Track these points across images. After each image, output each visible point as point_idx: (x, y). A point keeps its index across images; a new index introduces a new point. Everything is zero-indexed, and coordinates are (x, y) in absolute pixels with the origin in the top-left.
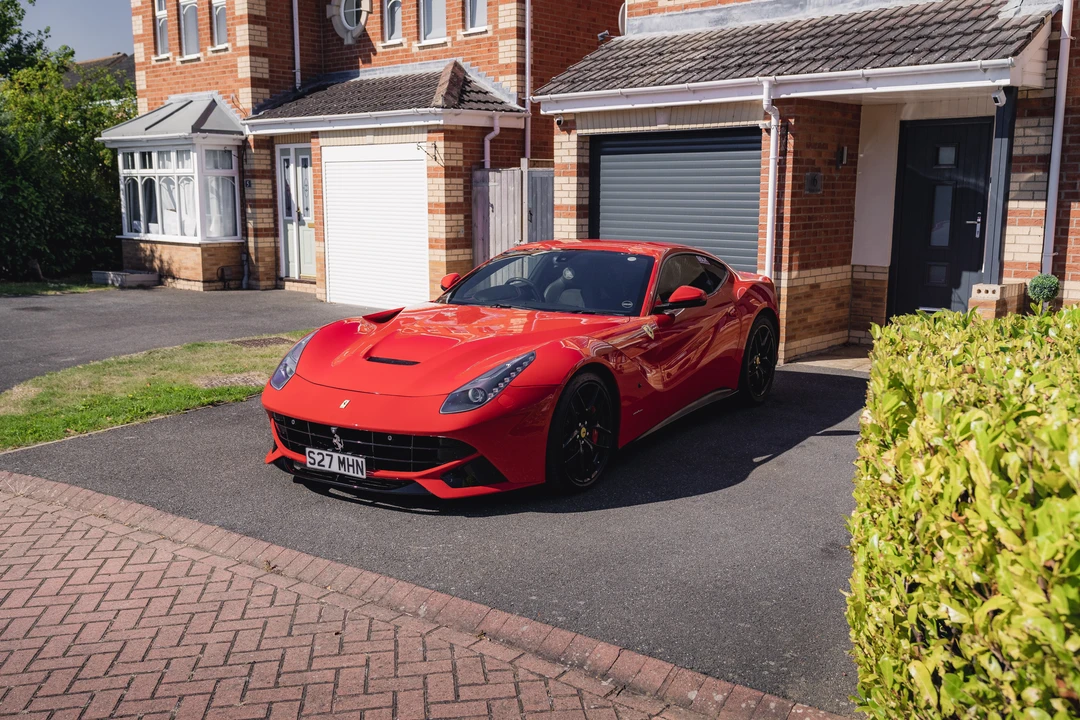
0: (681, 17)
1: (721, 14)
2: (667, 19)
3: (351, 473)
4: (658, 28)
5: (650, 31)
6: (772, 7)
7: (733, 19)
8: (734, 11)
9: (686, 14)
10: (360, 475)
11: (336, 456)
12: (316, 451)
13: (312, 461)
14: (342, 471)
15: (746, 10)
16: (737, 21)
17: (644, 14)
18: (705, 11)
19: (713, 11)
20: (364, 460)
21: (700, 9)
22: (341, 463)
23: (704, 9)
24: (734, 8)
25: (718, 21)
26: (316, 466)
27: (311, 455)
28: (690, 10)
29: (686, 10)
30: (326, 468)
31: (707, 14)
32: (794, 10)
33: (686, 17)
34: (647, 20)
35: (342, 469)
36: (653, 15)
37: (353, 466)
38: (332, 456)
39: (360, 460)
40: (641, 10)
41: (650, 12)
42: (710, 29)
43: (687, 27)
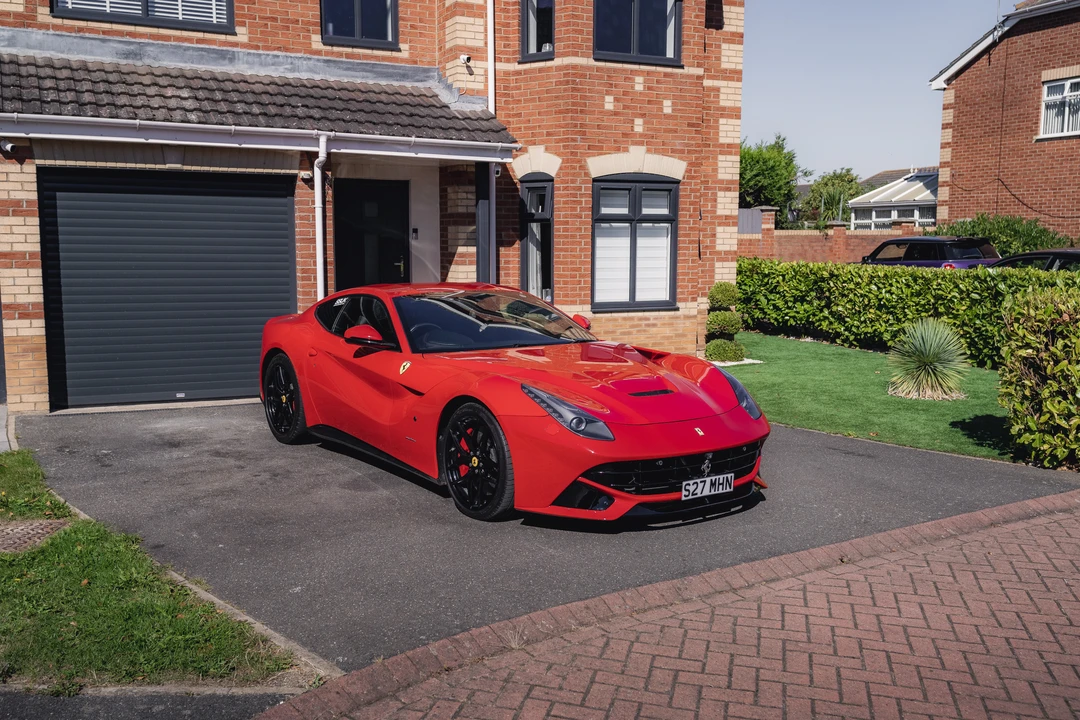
0: (75, 40)
1: (132, 47)
2: (51, 38)
3: (721, 491)
4: (40, 46)
5: (28, 47)
6: (196, 53)
7: (149, 57)
8: (149, 48)
9: (82, 38)
10: (728, 490)
11: (708, 480)
12: (691, 482)
13: (687, 493)
14: (713, 492)
15: (164, 50)
16: (154, 59)
17: (15, 25)
18: (109, 40)
19: (121, 42)
20: (733, 475)
21: (101, 36)
22: (713, 484)
23: (108, 37)
24: (148, 44)
25: (127, 55)
26: (690, 497)
27: (687, 487)
28: (87, 35)
29: (81, 34)
30: (699, 495)
31: (112, 44)
32: (221, 61)
33: (82, 41)
34: (22, 33)
35: (713, 490)
36: (30, 29)
37: (722, 484)
38: (705, 482)
39: (729, 476)
40: (11, 20)
41: (23, 25)
42: (115, 60)
43: (86, 52)
